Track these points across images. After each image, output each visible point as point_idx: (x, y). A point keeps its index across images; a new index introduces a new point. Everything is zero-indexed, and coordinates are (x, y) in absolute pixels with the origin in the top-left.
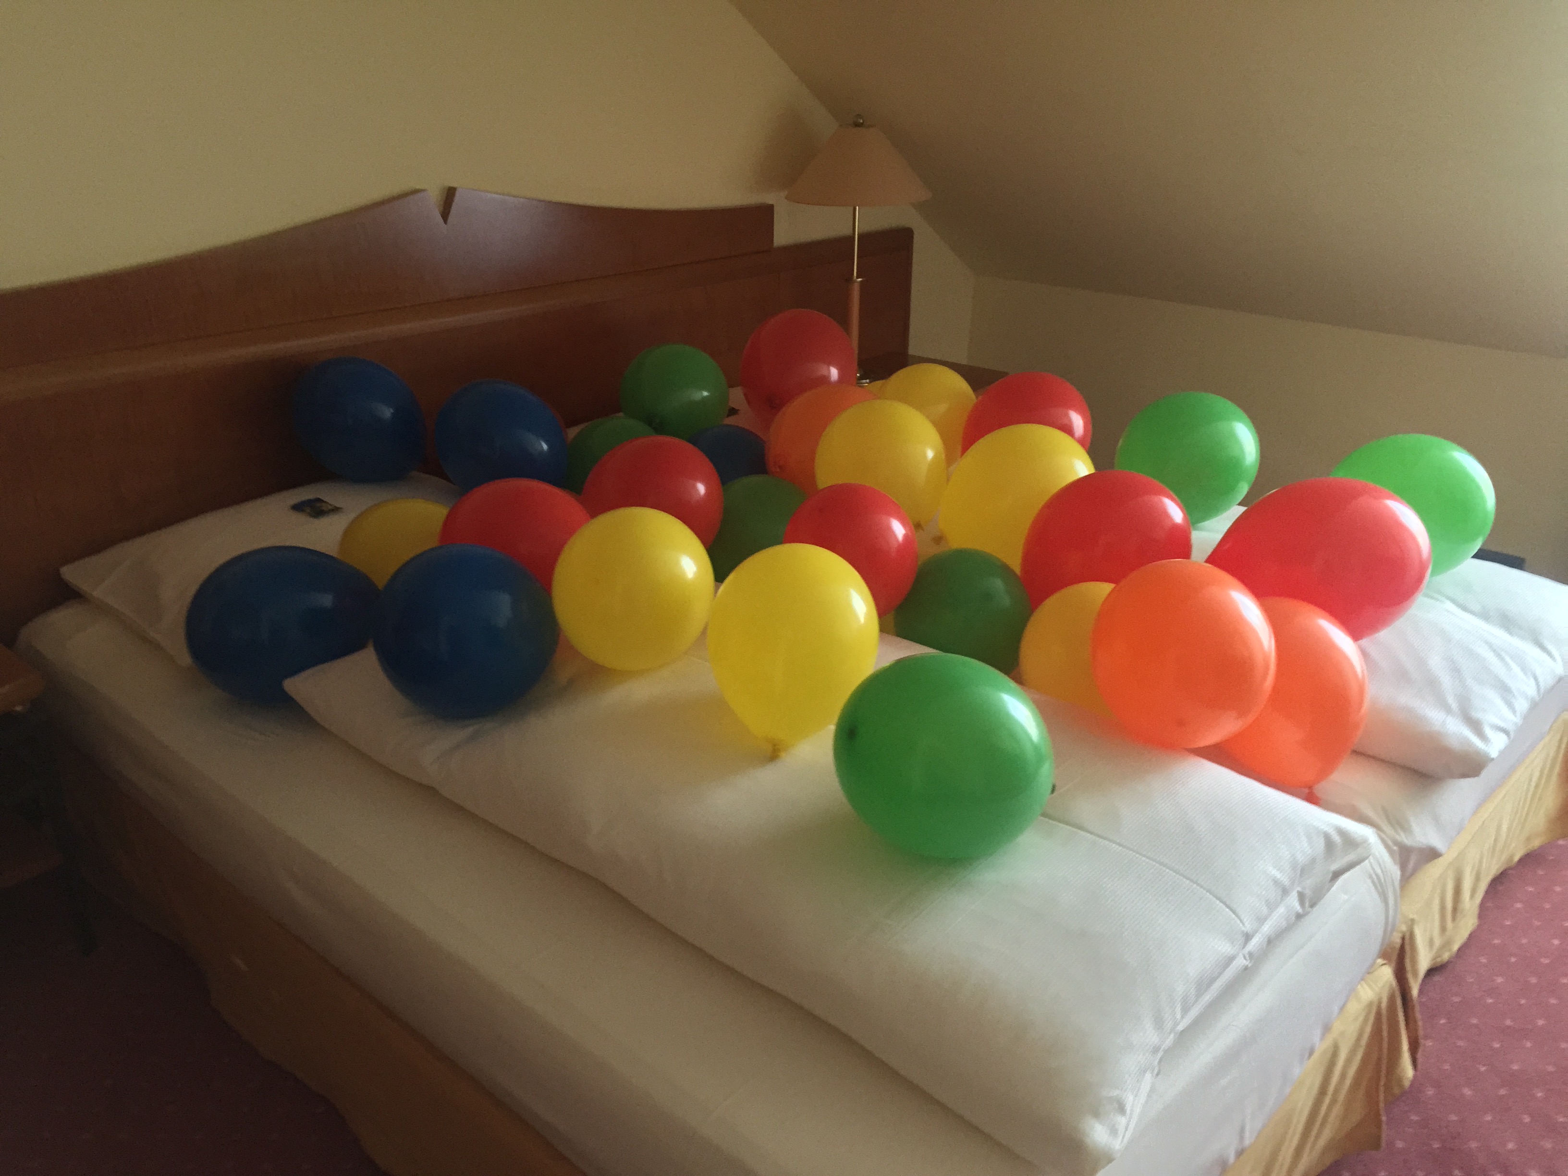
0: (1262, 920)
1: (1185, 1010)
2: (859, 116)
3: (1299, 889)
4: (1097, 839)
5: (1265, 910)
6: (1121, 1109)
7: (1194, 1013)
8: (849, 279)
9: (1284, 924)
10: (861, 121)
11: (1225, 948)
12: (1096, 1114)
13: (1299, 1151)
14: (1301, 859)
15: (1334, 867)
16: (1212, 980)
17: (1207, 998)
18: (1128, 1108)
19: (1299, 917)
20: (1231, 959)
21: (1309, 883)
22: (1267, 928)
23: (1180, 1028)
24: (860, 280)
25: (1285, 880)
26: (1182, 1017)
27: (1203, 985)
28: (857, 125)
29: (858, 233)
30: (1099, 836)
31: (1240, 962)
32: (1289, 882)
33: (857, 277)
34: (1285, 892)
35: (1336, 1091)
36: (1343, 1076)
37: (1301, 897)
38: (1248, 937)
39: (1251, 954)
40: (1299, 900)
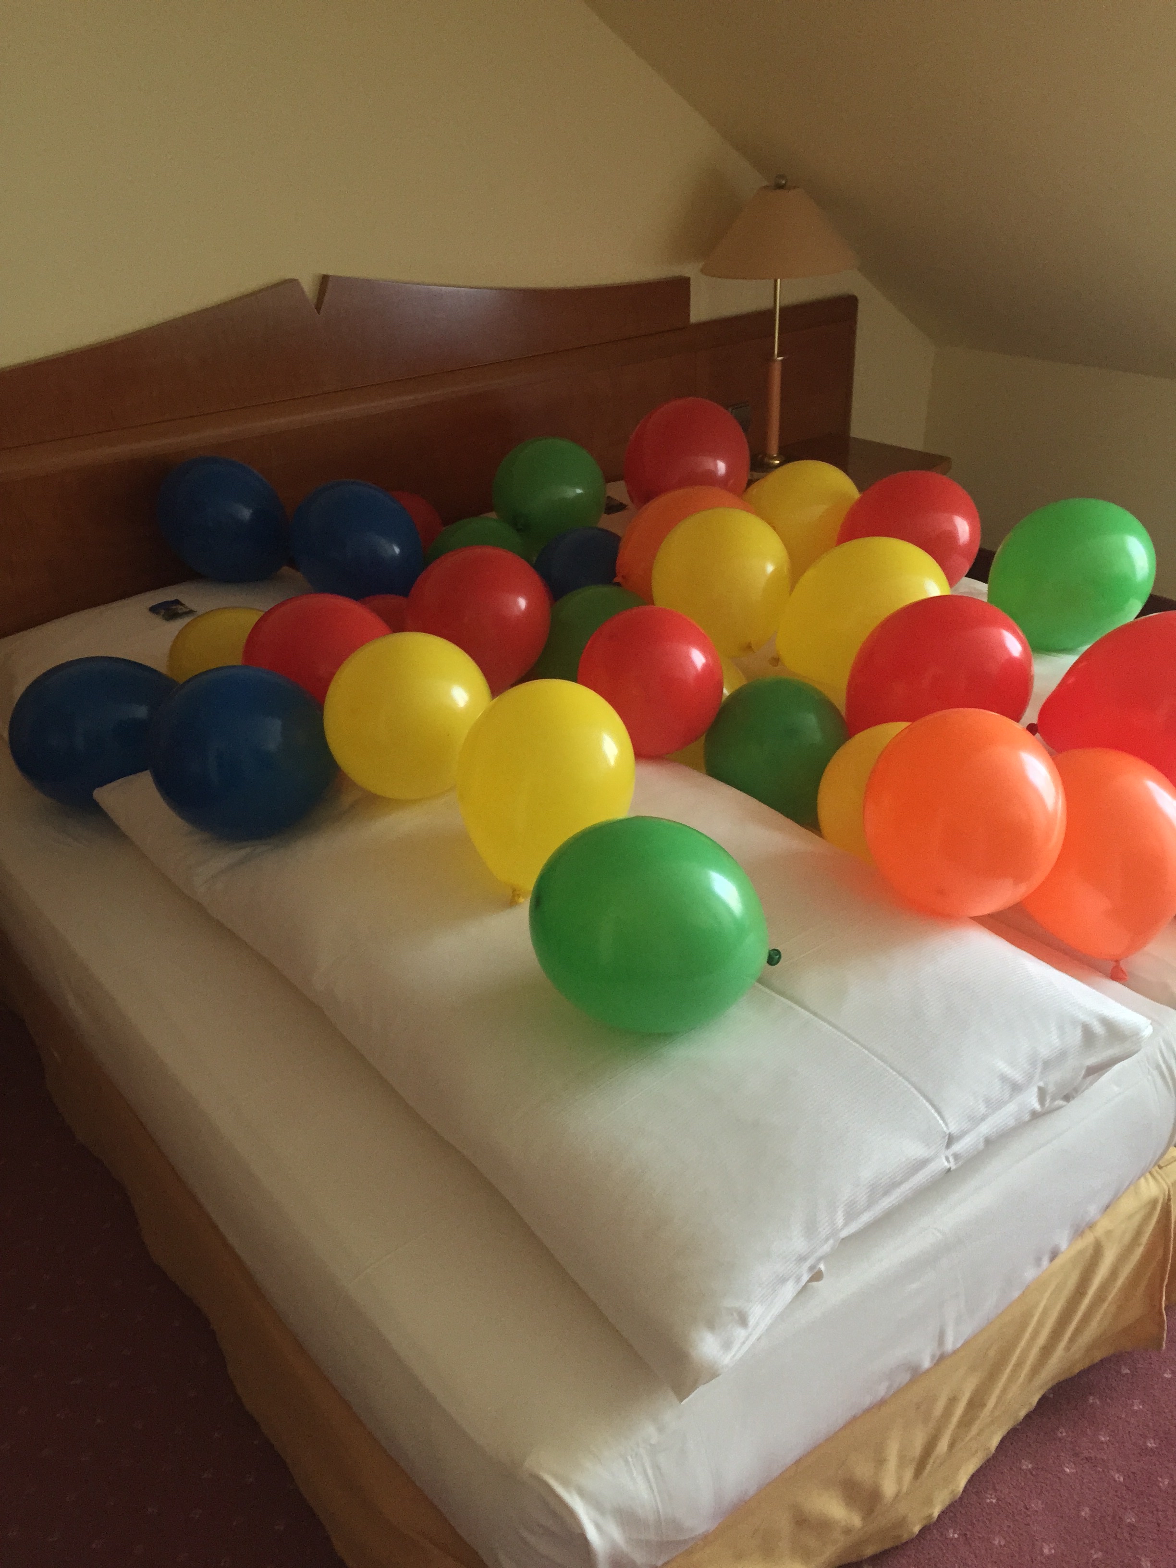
0: (976, 1120)
1: (850, 1216)
2: (782, 177)
3: (1041, 1084)
4: (813, 1017)
5: (982, 1109)
6: (743, 1321)
7: (866, 1218)
8: (769, 357)
9: (1012, 1123)
10: (784, 182)
11: (915, 1150)
12: (711, 1325)
13: (1047, 1351)
14: (1045, 1052)
15: (1092, 1060)
16: (894, 1185)
17: (886, 1203)
18: (752, 1321)
19: (1035, 1116)
20: (923, 1163)
21: (1053, 1079)
22: (985, 1129)
23: (844, 1234)
24: (780, 358)
25: (1017, 1076)
26: (846, 1224)
27: (878, 1190)
28: (780, 187)
29: (780, 306)
30: (815, 1014)
31: (942, 1163)
32: (1023, 1077)
33: (779, 356)
34: (1016, 1088)
35: (1104, 1288)
36: (1114, 1274)
37: (1042, 1094)
38: (951, 1140)
39: (956, 1157)
40: (1038, 1096)
